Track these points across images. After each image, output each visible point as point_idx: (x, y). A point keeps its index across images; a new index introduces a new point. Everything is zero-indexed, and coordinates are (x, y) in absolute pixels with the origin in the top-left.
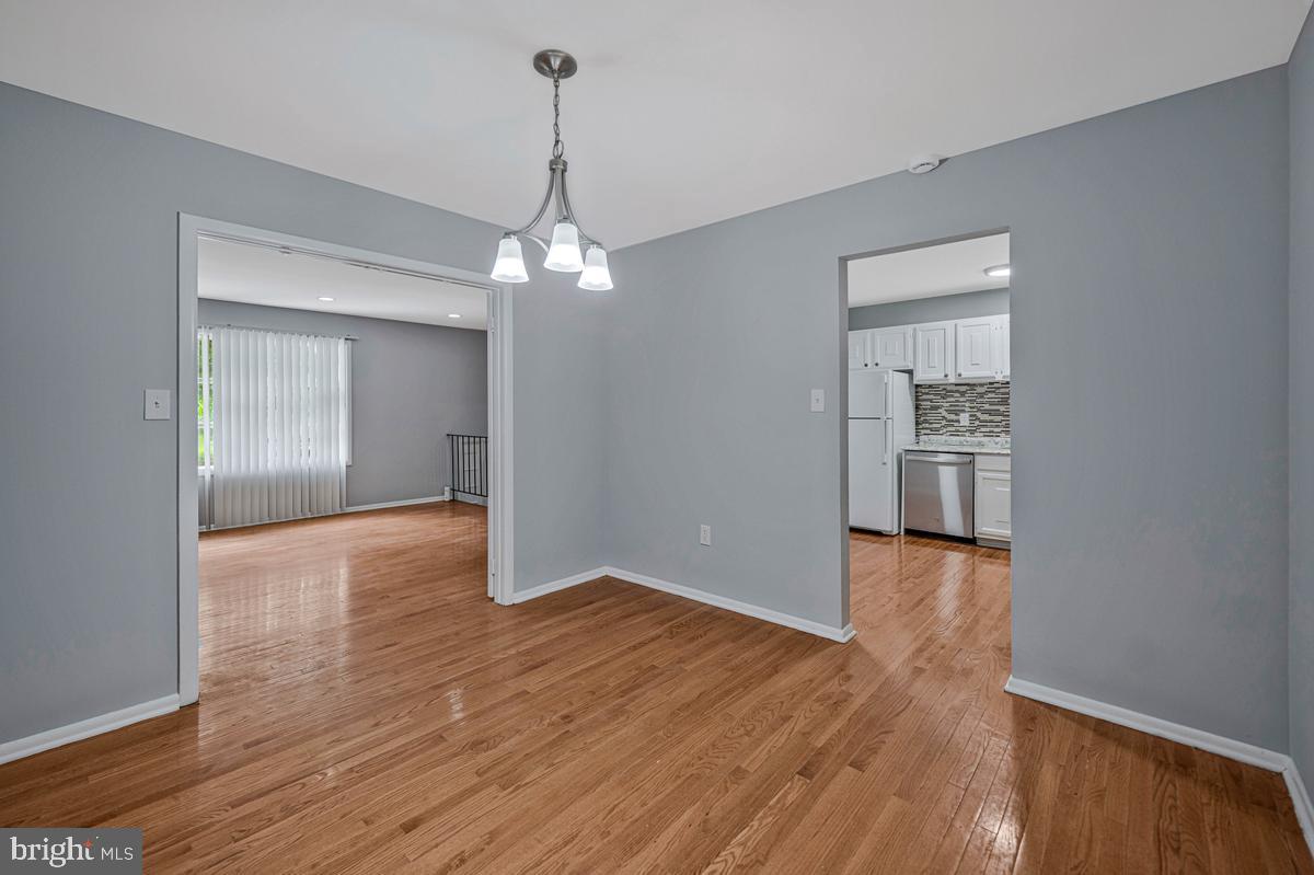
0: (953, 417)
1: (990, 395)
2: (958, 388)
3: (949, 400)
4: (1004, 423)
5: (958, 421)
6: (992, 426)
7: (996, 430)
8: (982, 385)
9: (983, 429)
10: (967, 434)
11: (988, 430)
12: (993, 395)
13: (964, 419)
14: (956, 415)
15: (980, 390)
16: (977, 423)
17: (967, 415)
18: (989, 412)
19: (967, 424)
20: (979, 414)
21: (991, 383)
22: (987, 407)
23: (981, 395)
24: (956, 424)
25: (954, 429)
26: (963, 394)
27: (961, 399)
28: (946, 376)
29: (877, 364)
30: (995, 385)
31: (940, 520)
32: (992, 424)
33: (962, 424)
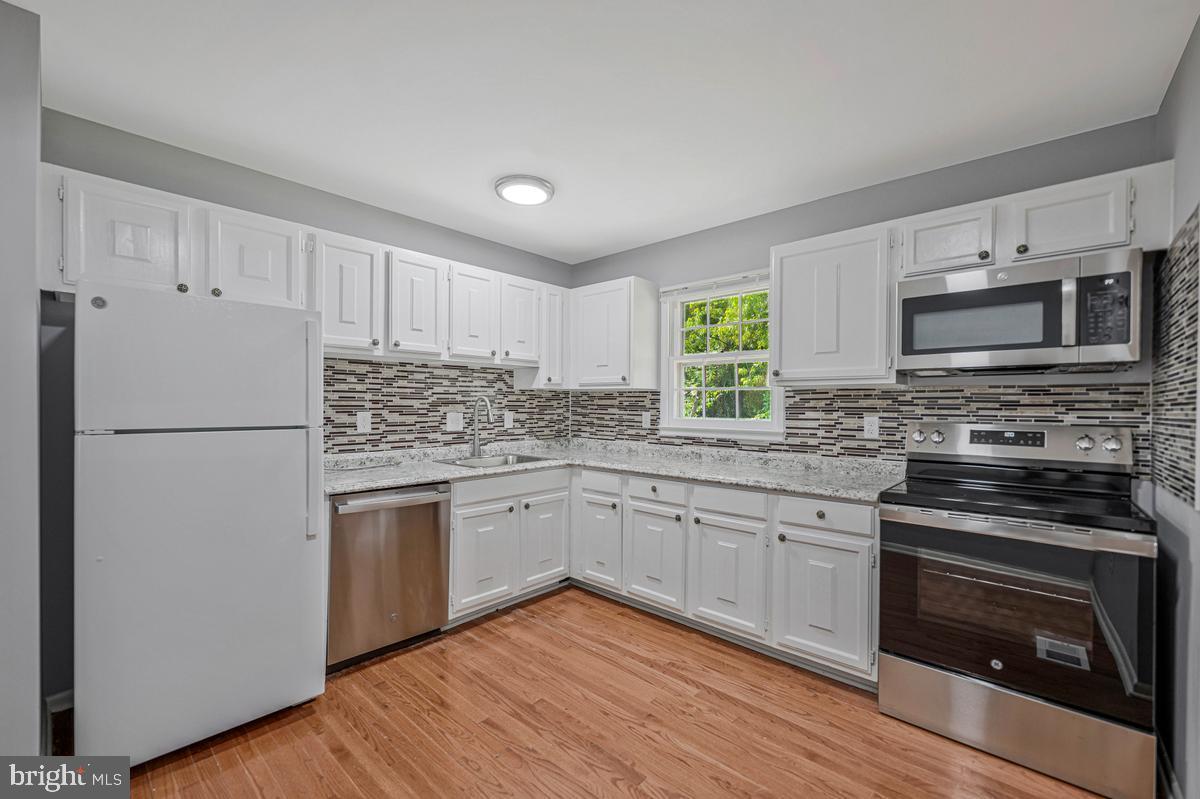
0: (344, 418)
1: (401, 383)
2: (353, 367)
3: (337, 387)
4: (418, 425)
5: (354, 426)
6: (403, 433)
7: (408, 437)
8: (390, 366)
9: (391, 438)
10: (368, 447)
11: (396, 437)
12: (404, 383)
13: (364, 421)
14: (351, 414)
15: (387, 373)
16: (383, 427)
17: (369, 414)
18: (400, 410)
19: (370, 431)
20: (385, 413)
21: (403, 364)
22: (397, 401)
23: (389, 381)
24: (349, 431)
25: (345, 440)
26: (361, 378)
27: (359, 387)
29: (216, 293)
30: (408, 368)
32: (403, 428)
33: (360, 431)
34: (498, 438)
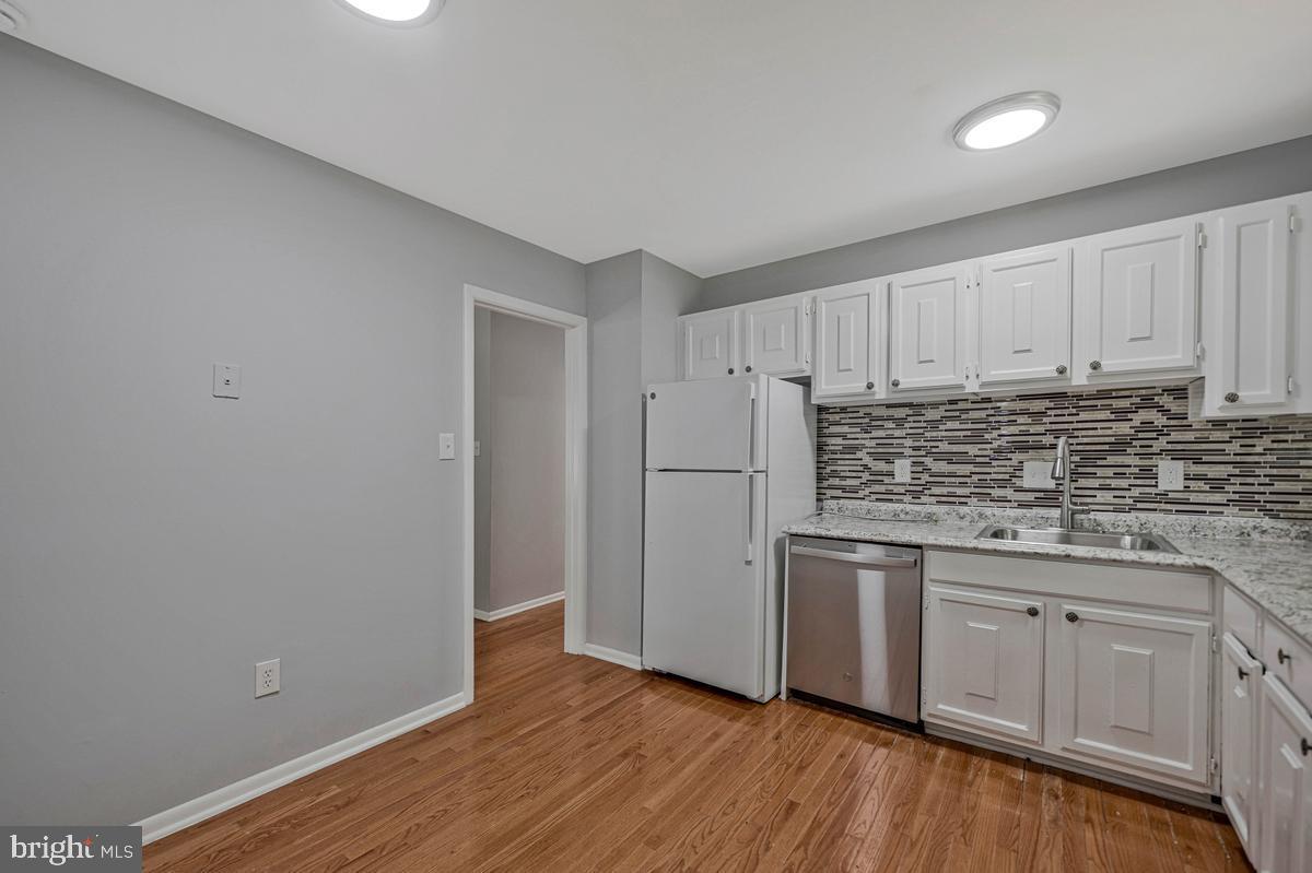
0: (882, 466)
1: (950, 425)
2: (891, 412)
3: (874, 434)
4: (975, 478)
5: (891, 474)
6: (951, 485)
7: (959, 491)
8: (934, 405)
9: (936, 490)
10: (908, 498)
11: (945, 490)
12: (956, 425)
13: (903, 470)
14: (889, 462)
15: (931, 414)
16: (925, 478)
17: (908, 462)
18: (949, 458)
19: (909, 481)
20: (928, 461)
21: (952, 402)
22: (944, 447)
23: (934, 425)
24: (887, 480)
25: (882, 488)
26: (900, 423)
27: (897, 433)
28: (870, 386)
29: (749, 369)
30: (961, 405)
31: (855, 678)
32: (953, 480)
33: (897, 480)
34: (1139, 505)
